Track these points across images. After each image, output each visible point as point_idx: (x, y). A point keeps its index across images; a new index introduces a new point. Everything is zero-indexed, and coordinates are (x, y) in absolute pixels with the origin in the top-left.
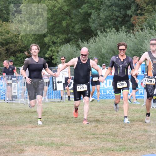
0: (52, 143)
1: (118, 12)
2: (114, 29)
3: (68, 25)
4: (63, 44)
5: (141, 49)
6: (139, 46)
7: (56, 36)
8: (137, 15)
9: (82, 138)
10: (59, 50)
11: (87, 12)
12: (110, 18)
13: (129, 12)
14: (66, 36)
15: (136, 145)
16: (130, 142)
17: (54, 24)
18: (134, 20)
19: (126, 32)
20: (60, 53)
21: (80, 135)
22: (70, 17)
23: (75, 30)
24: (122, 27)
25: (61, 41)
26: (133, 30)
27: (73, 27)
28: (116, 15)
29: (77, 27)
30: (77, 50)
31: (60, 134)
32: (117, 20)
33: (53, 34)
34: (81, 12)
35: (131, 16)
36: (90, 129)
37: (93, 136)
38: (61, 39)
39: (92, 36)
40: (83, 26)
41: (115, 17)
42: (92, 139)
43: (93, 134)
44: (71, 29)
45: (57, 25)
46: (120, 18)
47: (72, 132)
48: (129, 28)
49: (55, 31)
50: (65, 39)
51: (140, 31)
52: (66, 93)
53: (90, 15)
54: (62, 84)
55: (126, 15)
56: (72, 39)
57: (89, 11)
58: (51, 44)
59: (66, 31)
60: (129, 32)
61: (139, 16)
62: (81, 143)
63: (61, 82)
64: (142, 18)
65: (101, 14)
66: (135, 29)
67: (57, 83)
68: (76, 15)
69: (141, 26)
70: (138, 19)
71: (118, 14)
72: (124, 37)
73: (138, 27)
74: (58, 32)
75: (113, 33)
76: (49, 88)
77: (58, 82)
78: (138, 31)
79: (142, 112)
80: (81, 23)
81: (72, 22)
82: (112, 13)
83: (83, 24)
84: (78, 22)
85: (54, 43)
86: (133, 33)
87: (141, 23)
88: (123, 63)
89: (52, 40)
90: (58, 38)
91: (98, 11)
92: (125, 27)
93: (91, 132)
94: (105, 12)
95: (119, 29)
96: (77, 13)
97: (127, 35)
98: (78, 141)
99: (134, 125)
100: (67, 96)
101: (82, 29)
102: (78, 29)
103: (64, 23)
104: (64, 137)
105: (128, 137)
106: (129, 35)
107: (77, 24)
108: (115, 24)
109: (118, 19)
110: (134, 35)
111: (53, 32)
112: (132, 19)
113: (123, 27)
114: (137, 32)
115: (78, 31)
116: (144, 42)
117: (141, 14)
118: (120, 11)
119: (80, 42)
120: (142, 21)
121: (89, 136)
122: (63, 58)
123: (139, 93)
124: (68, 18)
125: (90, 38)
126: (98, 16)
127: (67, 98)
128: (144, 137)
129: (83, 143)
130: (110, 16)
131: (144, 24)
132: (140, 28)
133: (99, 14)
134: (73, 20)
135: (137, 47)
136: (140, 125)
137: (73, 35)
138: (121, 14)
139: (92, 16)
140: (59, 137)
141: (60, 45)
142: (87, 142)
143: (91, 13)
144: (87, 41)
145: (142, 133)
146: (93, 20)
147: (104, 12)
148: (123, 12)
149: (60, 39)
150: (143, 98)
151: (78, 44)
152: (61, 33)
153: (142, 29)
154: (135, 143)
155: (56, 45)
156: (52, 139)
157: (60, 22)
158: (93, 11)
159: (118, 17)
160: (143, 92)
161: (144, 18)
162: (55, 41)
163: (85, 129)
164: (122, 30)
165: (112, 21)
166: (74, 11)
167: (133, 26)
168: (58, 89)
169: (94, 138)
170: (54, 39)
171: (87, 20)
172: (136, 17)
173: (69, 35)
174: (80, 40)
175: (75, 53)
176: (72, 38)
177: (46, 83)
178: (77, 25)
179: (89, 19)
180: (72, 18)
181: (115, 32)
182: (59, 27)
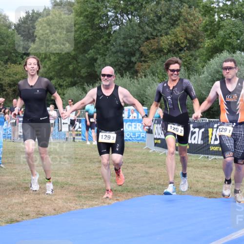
0: (56, 182)
1: (123, 58)
2: (118, 74)
3: (74, 69)
4: (69, 87)
5: (144, 94)
6: (142, 92)
7: (62, 79)
8: (141, 62)
9: (85, 178)
10: (65, 92)
11: (93, 57)
12: (114, 64)
13: (134, 59)
14: (73, 80)
15: (138, 186)
16: (132, 183)
17: (61, 68)
18: (138, 67)
19: (130, 78)
20: (66, 96)
21: (84, 175)
22: (76, 61)
23: (82, 74)
24: (126, 72)
25: (67, 84)
26: (137, 76)
27: (79, 72)
28: (120, 61)
29: (83, 71)
30: (82, 93)
31: (65, 174)
32: (121, 66)
33: (60, 77)
34: (88, 57)
35: (135, 63)
36: (94, 170)
37: (97, 176)
38: (68, 82)
39: (98, 81)
40: (89, 70)
41: (120, 63)
42: (95, 179)
43: (97, 175)
44: (77, 72)
45: (64, 68)
46: (125, 64)
47: (76, 172)
48: (132, 74)
49: (62, 74)
50: (71, 82)
51: (143, 77)
52: (71, 135)
53: (96, 60)
54: (67, 126)
55: (130, 62)
56: (78, 83)
57: (95, 57)
58: (57, 86)
59: (72, 74)
60: (133, 78)
61: (143, 63)
62: (85, 183)
63: (67, 123)
64: (145, 65)
65: (107, 60)
66: (139, 75)
67: (62, 125)
68: (82, 60)
69: (145, 73)
70: (142, 65)
71: (122, 60)
72: (128, 82)
73: (142, 73)
74: (65, 75)
75: (118, 79)
76: (55, 128)
77: (64, 123)
78: (141, 77)
79: (143, 154)
80: (87, 68)
81: (78, 66)
82: (118, 59)
83: (89, 68)
84: (85, 67)
85: (61, 86)
86: (137, 79)
87: (144, 70)
88: (172, 93)
89: (58, 83)
90: (64, 81)
91: (104, 57)
92: (129, 73)
93: (95, 173)
94: (111, 58)
95: (123, 74)
96: (84, 58)
97: (131, 80)
98: (81, 181)
99: (136, 167)
100: (72, 137)
101: (88, 73)
102: (84, 73)
103: (71, 67)
104: (69, 177)
105: (130, 178)
106: (133, 80)
107: (83, 68)
108: (120, 70)
109: (123, 65)
110: (138, 81)
111: (60, 75)
112: (136, 66)
113: (128, 72)
114: (140, 79)
115: (84, 75)
116: (147, 88)
117: (145, 62)
118: (125, 58)
119: (85, 86)
120: (146, 68)
121: (92, 176)
122: (70, 101)
123: (141, 137)
124: (75, 62)
125: (95, 82)
126: (104, 61)
127: (72, 140)
128: (145, 178)
129: (87, 183)
130: (115, 62)
131: (148, 71)
132: (143, 74)
133: (104, 60)
134: (79, 64)
135: (140, 92)
136: (141, 167)
137: (79, 79)
138: (126, 60)
139: (98, 61)
140: (64, 176)
141: (66, 88)
142: (90, 182)
143: (97, 59)
144: (93, 85)
145: (143, 175)
146: (99, 65)
147: (109, 57)
148: (127, 58)
149: (66, 83)
150: (145, 141)
151: (83, 88)
152: (68, 77)
153: (145, 76)
154: (137, 184)
155: (62, 88)
156: (57, 178)
157: (67, 66)
158: (99, 57)
159: (123, 63)
160: (145, 136)
161: (148, 65)
162: (61, 83)
163: (89, 169)
164: (126, 75)
165: (117, 67)
166: (81, 56)
167: (136, 72)
168: (63, 130)
169: (97, 178)
170: (61, 82)
171: (93, 65)
172: (140, 64)
173: (76, 79)
174: (86, 84)
175: (81, 96)
176: (78, 81)
177: (52, 124)
178: (83, 70)
179: (95, 64)
180: (79, 63)
181: (120, 78)
182: (65, 70)
